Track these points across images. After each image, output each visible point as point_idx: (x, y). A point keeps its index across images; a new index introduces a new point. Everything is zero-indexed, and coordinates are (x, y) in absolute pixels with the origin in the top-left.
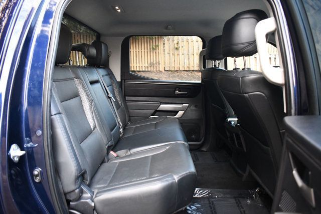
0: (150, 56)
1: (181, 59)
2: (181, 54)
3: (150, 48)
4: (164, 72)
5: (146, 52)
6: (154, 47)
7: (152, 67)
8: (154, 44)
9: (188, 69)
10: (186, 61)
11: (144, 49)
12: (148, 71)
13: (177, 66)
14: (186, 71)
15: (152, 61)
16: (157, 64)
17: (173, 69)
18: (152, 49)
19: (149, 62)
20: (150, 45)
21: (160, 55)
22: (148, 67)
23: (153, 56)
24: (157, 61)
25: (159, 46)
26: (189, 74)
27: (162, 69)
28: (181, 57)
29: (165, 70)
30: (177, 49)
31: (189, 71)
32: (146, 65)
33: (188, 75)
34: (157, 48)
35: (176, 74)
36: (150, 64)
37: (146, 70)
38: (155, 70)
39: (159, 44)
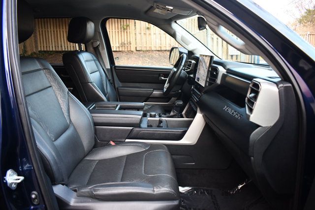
0: (121, 35)
1: (152, 39)
2: (152, 34)
3: (121, 28)
4: (135, 52)
5: (117, 32)
6: (125, 27)
7: (123, 47)
8: (125, 24)
9: (160, 49)
10: (158, 41)
11: (115, 29)
12: (119, 51)
13: (148, 46)
14: (158, 51)
15: (123, 41)
16: (129, 44)
17: (145, 49)
18: (122, 29)
19: (120, 42)
20: (121, 25)
21: (131, 35)
22: (119, 47)
23: (124, 35)
24: (128, 41)
25: (131, 26)
26: (161, 53)
27: (133, 49)
28: (153, 36)
29: (137, 51)
30: (148, 28)
31: (161, 51)
32: (118, 45)
33: (159, 55)
34: (128, 27)
35: (148, 54)
36: (121, 44)
37: (118, 50)
38: (126, 50)
39: (130, 23)
